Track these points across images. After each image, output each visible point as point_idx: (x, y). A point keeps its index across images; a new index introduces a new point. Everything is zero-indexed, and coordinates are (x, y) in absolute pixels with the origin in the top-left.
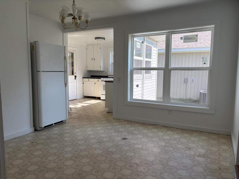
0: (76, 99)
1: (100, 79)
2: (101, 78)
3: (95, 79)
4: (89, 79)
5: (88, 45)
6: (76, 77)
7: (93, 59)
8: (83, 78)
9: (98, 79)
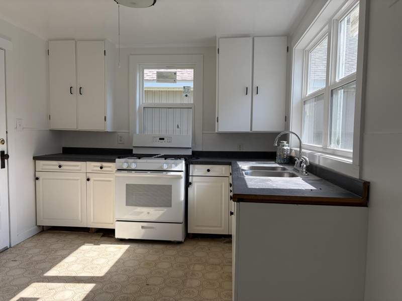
0: (6, 249)
1: (114, 161)
2: (117, 160)
3: (88, 163)
4: (62, 163)
5: (51, 40)
6: (7, 157)
7: (76, 90)
8: (36, 158)
9: (99, 164)
